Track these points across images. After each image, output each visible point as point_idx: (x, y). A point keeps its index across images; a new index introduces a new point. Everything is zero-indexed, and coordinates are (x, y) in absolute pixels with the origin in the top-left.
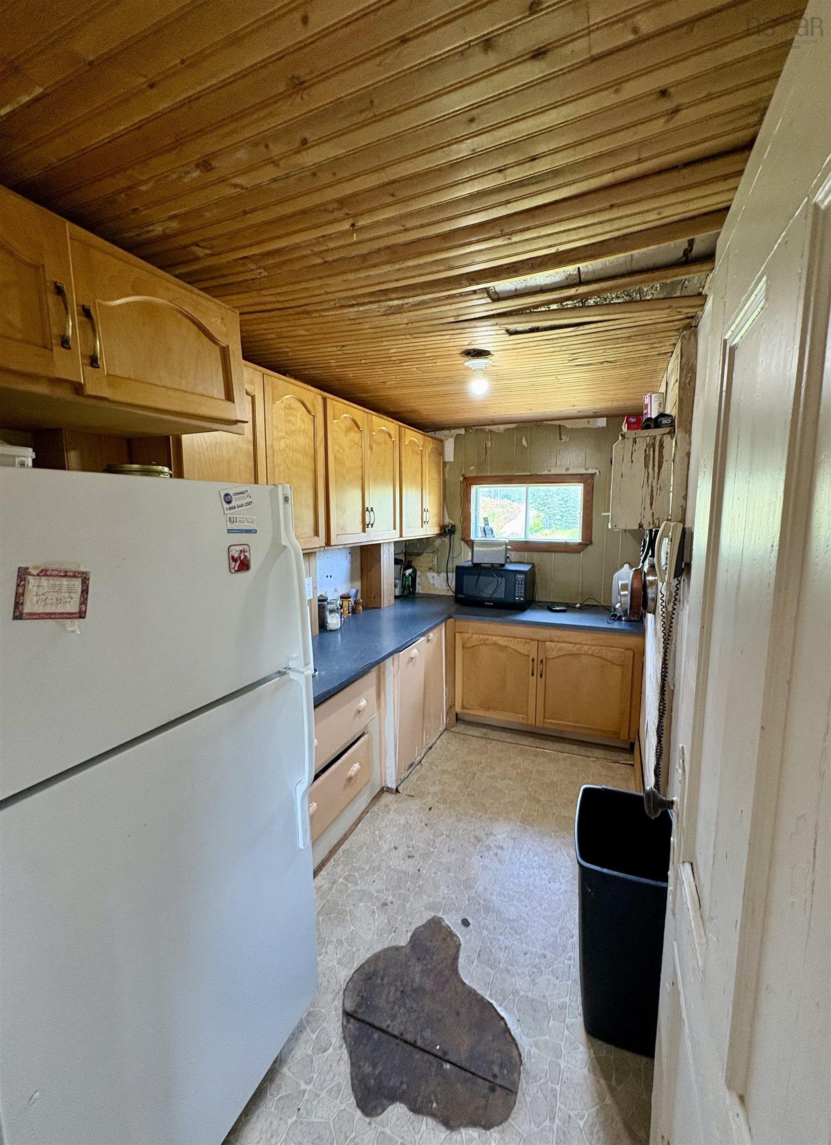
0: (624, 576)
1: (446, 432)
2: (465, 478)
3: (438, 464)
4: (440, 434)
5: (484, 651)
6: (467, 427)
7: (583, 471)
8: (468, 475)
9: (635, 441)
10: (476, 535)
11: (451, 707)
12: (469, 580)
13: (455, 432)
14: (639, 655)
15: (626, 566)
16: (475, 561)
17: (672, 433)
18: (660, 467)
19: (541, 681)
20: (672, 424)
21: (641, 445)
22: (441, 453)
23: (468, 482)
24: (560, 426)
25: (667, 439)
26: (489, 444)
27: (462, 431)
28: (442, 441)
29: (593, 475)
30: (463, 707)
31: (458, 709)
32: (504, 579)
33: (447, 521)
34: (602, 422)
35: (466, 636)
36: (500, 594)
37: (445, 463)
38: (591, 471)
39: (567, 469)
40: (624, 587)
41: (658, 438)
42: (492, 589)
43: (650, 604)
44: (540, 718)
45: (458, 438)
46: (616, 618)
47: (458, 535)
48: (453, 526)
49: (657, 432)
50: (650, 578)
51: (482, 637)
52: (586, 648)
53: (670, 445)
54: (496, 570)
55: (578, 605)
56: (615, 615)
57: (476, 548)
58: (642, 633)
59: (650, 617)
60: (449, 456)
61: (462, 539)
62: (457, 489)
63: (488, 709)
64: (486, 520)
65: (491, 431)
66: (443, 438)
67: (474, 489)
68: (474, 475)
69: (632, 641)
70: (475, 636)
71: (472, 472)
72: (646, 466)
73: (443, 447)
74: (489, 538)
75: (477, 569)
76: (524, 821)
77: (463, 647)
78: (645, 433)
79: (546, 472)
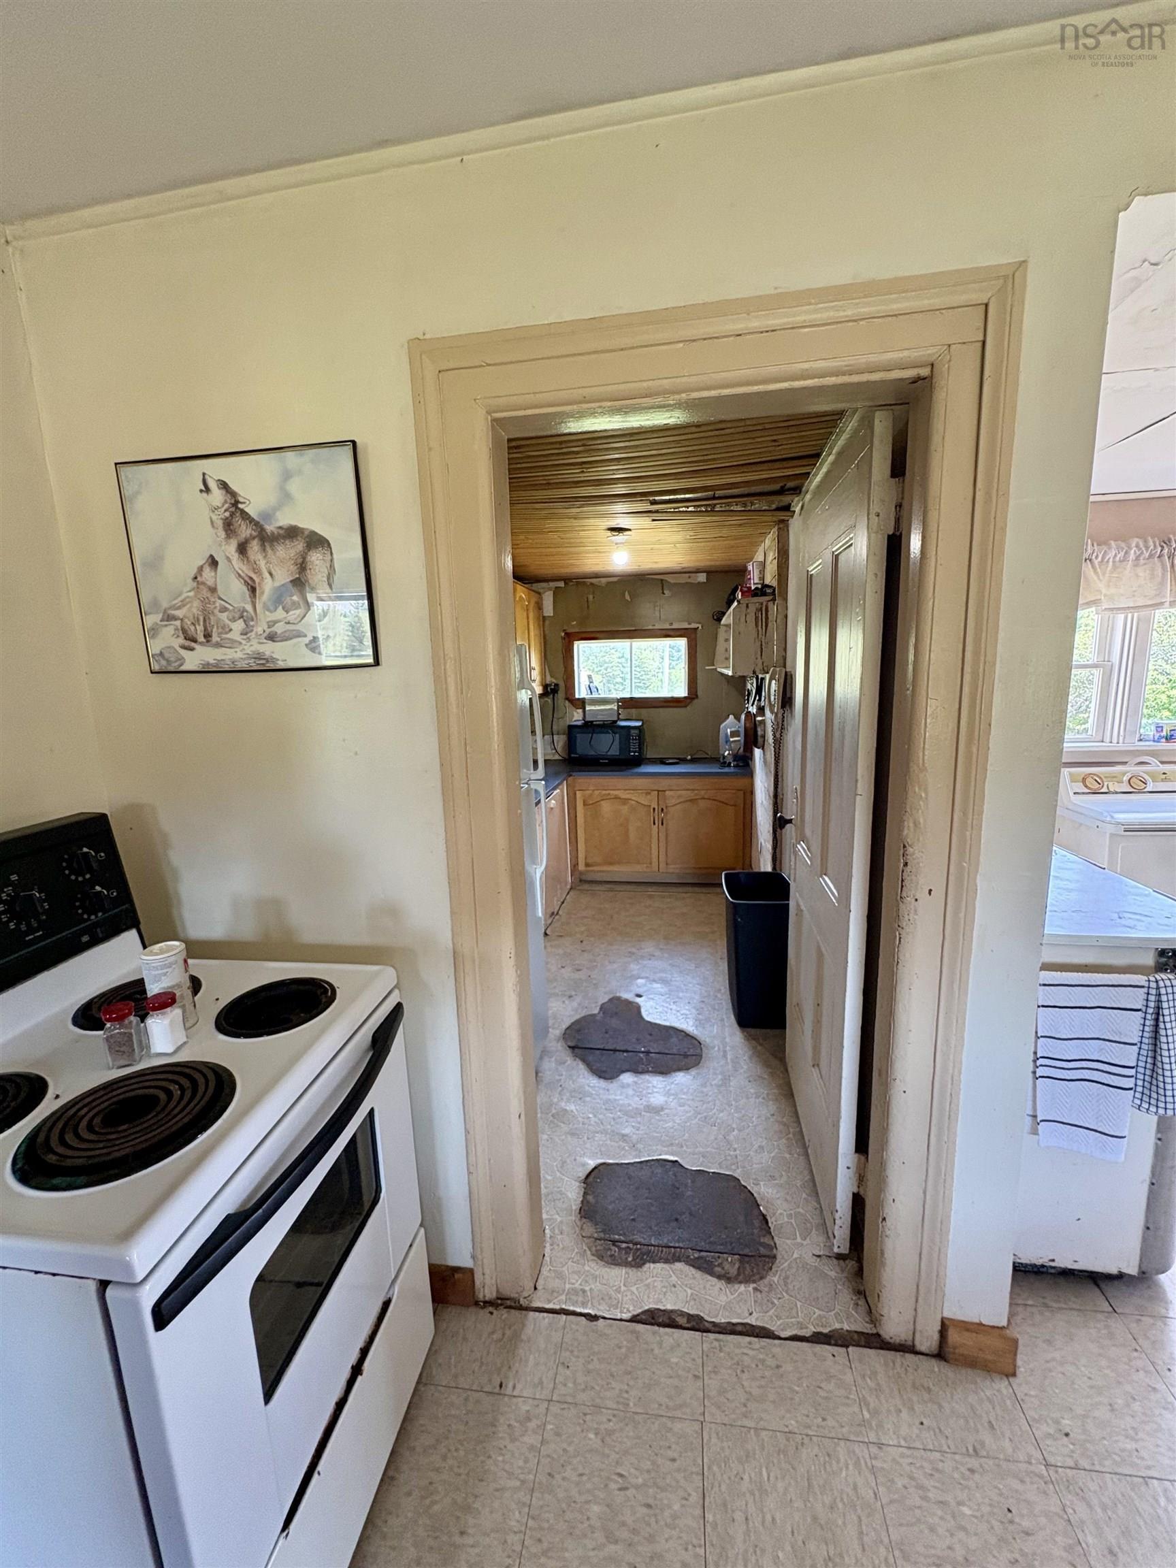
0: (730, 725)
1: (544, 585)
2: (566, 634)
3: (538, 618)
4: (536, 586)
5: (606, 807)
6: (567, 580)
7: (686, 626)
8: (570, 631)
9: (747, 607)
10: (581, 692)
11: (575, 866)
12: (581, 740)
13: (553, 585)
14: (750, 793)
15: (731, 717)
16: (588, 719)
17: (774, 600)
18: (766, 626)
19: (662, 829)
20: (773, 593)
21: (752, 608)
22: (539, 607)
23: (570, 639)
24: (662, 580)
25: (770, 604)
26: (591, 597)
27: (562, 584)
28: (539, 593)
29: (696, 629)
30: (587, 865)
31: (581, 867)
32: (617, 735)
33: (549, 680)
34: (702, 578)
35: (588, 792)
36: (615, 751)
37: (544, 618)
38: (694, 626)
39: (671, 624)
40: (734, 734)
41: (764, 604)
42: (607, 745)
43: (760, 740)
44: (662, 865)
45: (557, 592)
46: (725, 764)
47: (561, 694)
48: (556, 685)
49: (764, 599)
50: (759, 718)
51: (604, 792)
52: (703, 792)
53: (773, 609)
54: (609, 726)
55: (689, 757)
56: (725, 763)
57: (588, 708)
58: (750, 774)
59: (757, 752)
60: (548, 610)
61: (567, 699)
62: (558, 645)
63: (611, 864)
64: (590, 677)
65: (592, 584)
66: (541, 591)
67: (576, 644)
68: (577, 630)
69: (741, 782)
70: (597, 792)
71: (574, 627)
72: (757, 625)
73: (541, 599)
74: (595, 695)
75: (589, 727)
76: (666, 938)
77: (584, 805)
78: (756, 599)
79: (650, 627)
